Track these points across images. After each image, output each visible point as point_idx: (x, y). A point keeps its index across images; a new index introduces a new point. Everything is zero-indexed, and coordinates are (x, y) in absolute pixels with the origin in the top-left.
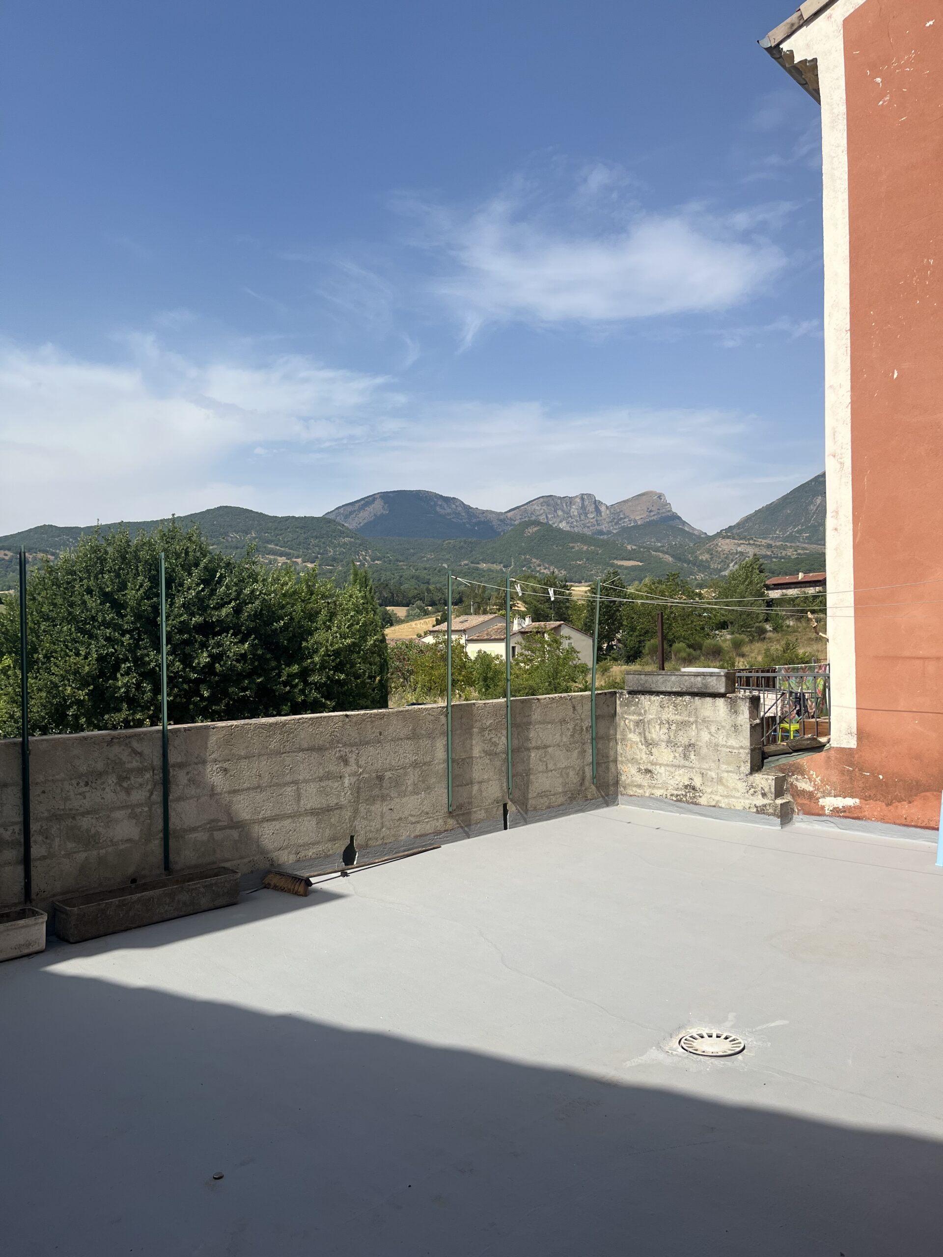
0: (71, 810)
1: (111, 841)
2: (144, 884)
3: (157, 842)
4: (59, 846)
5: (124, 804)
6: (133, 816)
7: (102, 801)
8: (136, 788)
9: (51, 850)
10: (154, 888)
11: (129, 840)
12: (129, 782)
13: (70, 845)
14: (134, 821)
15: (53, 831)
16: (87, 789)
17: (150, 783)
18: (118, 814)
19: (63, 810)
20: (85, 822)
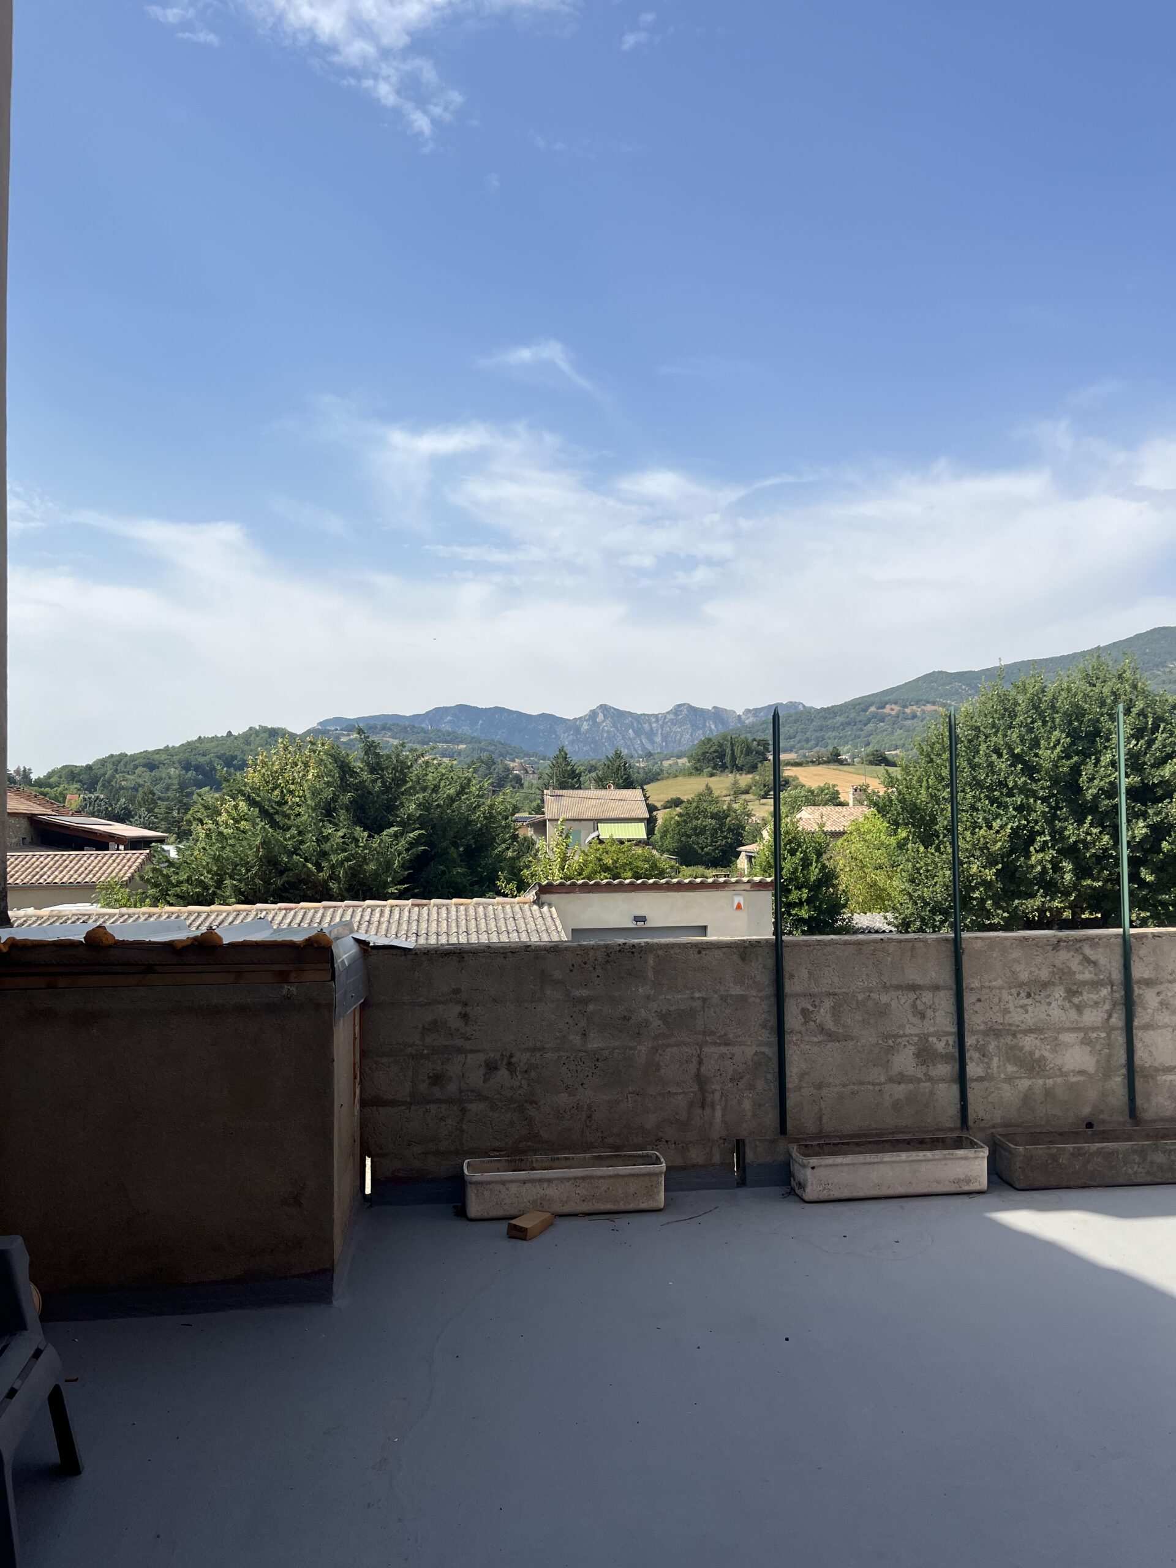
0: (1010, 1025)
1: (1060, 1070)
2: (1104, 1132)
3: (1119, 1079)
4: (999, 1067)
5: (1074, 1025)
6: (1086, 1042)
7: (1048, 1018)
8: (1091, 1006)
9: (989, 1071)
10: (1116, 1139)
11: (1082, 1072)
12: (1080, 998)
13: (1011, 1068)
14: (1089, 1049)
15: (992, 1047)
16: (1029, 1001)
17: (1107, 1002)
18: (1068, 1038)
19: (1001, 1024)
20: (1028, 1042)
